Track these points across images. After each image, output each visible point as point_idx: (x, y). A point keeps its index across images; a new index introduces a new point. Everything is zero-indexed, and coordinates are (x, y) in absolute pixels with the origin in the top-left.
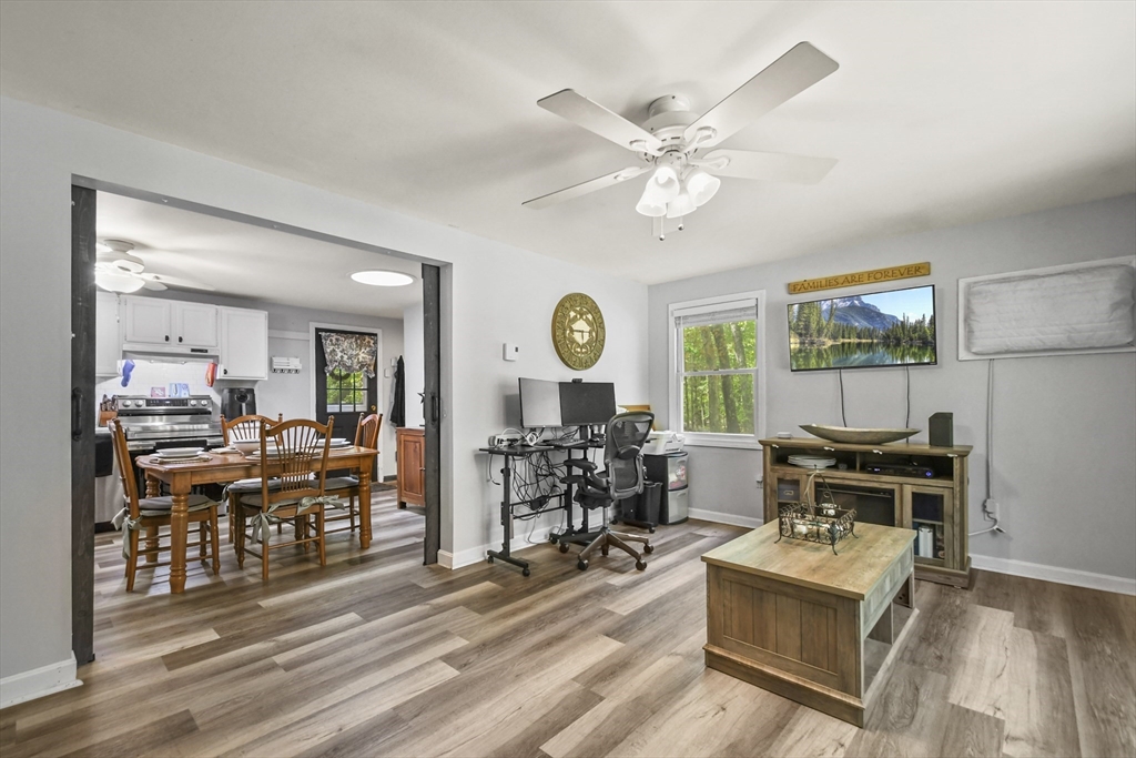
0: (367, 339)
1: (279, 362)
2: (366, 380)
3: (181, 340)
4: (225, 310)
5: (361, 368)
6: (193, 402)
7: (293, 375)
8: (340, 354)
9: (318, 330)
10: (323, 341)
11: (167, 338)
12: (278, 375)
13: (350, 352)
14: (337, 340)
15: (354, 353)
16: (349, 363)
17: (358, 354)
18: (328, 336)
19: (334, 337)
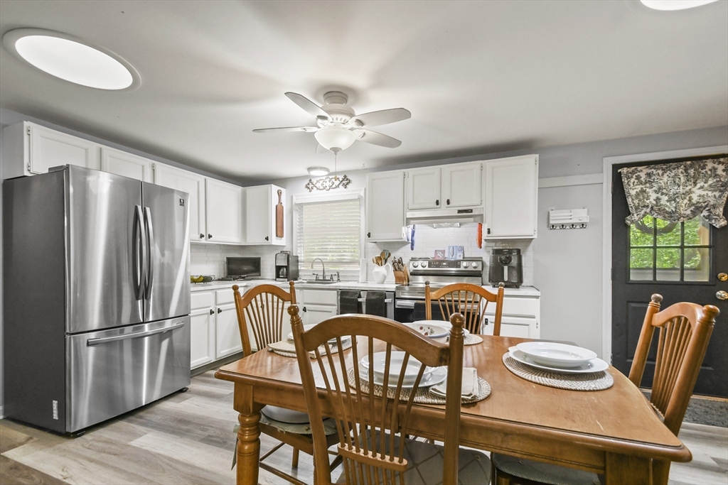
0: (710, 164)
1: (558, 217)
2: (707, 232)
3: (448, 202)
4: (489, 164)
5: (694, 213)
6: (464, 264)
7: (578, 232)
8: (653, 196)
9: (616, 167)
10: (625, 180)
11: (437, 203)
12: (558, 232)
13: (674, 190)
14: (649, 175)
15: (681, 190)
16: (671, 207)
17: (690, 192)
18: (633, 173)
19: (643, 172)
